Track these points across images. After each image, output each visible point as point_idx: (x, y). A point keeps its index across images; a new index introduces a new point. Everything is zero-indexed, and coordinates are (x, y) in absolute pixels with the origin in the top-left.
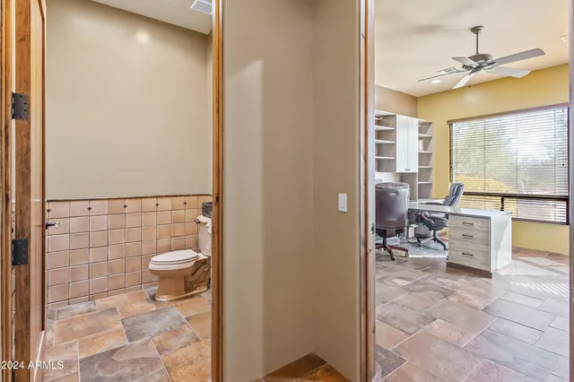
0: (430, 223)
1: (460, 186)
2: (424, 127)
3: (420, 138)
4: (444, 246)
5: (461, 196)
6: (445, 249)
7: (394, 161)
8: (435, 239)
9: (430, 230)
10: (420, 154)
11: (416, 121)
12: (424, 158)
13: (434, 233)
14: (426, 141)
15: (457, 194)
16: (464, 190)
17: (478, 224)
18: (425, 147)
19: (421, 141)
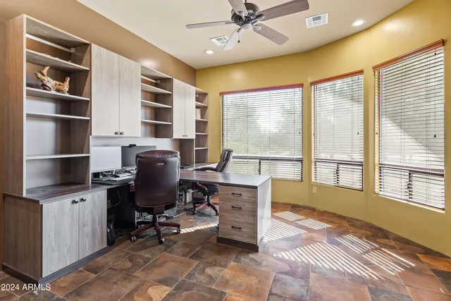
0: (204, 190)
1: (230, 152)
2: (201, 97)
3: (197, 107)
4: (216, 211)
5: (231, 160)
6: (217, 214)
7: (171, 126)
8: (209, 205)
9: (205, 195)
10: (197, 122)
11: (193, 89)
12: (201, 125)
13: (208, 197)
14: (203, 110)
15: (227, 159)
16: (233, 154)
17: (246, 195)
18: (202, 116)
19: (199, 110)
